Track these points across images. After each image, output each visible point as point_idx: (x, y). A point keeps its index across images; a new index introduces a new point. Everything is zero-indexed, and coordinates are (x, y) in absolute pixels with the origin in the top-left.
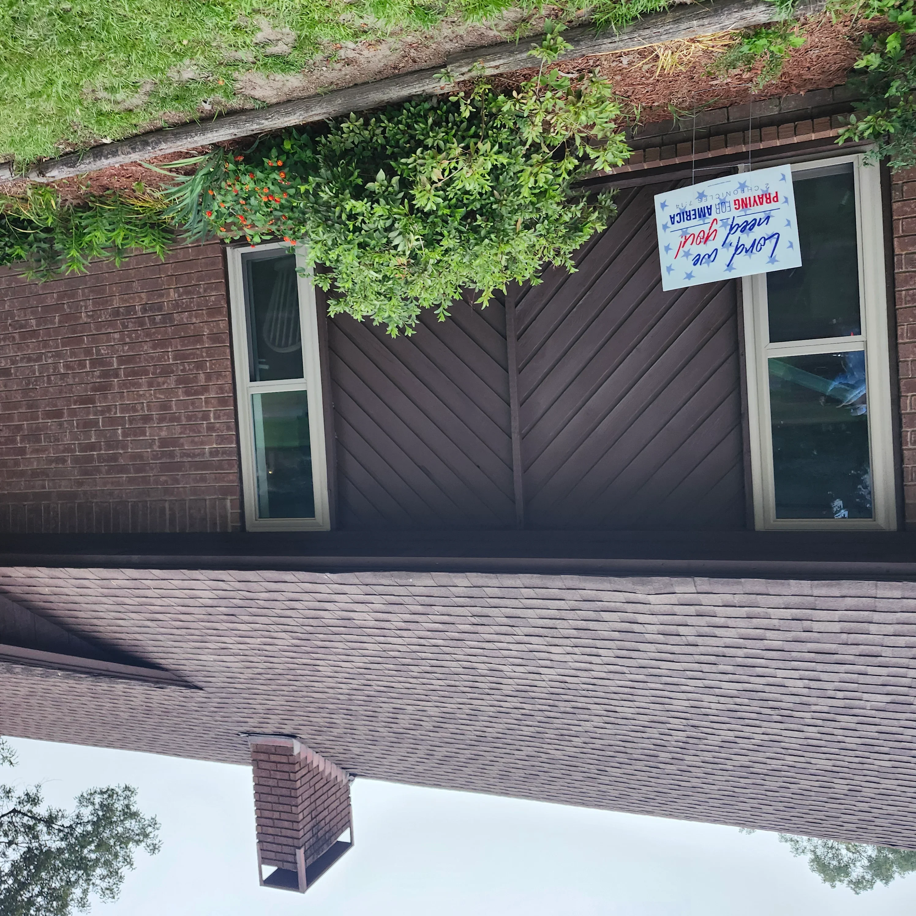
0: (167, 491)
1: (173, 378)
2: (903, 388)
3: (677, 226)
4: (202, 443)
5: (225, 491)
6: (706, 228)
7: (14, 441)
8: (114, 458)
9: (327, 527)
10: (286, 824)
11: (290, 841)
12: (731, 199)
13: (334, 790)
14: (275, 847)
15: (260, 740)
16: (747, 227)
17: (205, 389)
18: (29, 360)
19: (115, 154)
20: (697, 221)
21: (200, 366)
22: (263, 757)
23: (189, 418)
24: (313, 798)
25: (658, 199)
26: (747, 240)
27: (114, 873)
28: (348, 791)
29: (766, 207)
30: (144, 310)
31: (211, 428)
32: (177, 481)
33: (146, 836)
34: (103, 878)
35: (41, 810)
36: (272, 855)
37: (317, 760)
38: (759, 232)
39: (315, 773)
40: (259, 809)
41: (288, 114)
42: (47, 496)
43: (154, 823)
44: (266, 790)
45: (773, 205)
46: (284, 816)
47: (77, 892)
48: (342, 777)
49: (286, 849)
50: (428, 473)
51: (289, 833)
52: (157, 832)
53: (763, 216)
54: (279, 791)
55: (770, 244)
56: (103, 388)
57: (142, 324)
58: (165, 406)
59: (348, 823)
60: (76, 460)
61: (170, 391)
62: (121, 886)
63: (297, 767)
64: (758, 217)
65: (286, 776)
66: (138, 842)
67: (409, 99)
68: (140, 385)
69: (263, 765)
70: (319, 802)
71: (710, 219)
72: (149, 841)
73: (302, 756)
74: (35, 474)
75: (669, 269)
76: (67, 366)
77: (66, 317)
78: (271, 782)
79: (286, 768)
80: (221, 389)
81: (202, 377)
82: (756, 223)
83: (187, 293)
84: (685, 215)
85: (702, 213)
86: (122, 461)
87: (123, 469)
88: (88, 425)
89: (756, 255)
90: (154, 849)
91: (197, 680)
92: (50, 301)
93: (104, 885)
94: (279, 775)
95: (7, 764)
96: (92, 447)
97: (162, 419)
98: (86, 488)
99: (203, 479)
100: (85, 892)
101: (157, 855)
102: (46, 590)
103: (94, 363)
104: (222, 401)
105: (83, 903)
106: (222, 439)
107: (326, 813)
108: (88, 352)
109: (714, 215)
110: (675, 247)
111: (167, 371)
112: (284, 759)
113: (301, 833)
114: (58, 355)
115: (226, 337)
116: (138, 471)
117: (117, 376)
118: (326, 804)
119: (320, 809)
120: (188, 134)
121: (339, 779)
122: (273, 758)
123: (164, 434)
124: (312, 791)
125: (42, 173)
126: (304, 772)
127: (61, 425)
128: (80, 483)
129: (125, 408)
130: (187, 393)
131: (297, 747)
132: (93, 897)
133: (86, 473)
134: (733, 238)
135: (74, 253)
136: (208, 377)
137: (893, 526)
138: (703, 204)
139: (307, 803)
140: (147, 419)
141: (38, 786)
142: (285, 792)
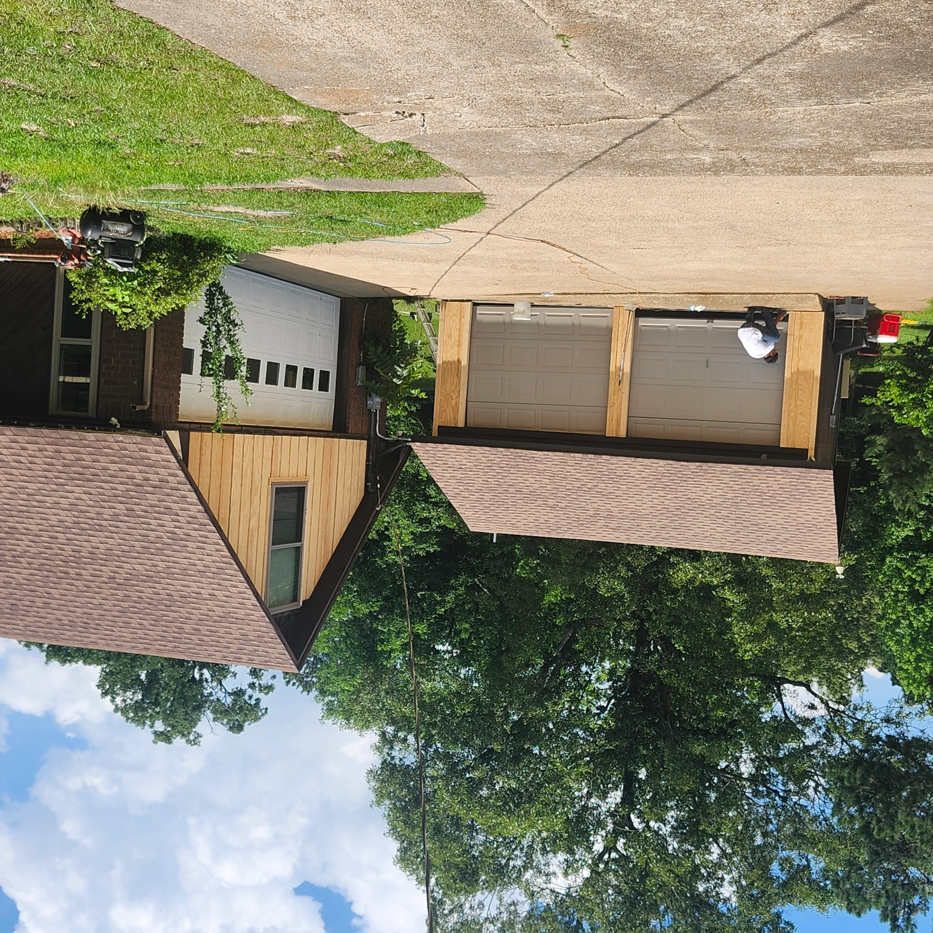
137: (94, 416)
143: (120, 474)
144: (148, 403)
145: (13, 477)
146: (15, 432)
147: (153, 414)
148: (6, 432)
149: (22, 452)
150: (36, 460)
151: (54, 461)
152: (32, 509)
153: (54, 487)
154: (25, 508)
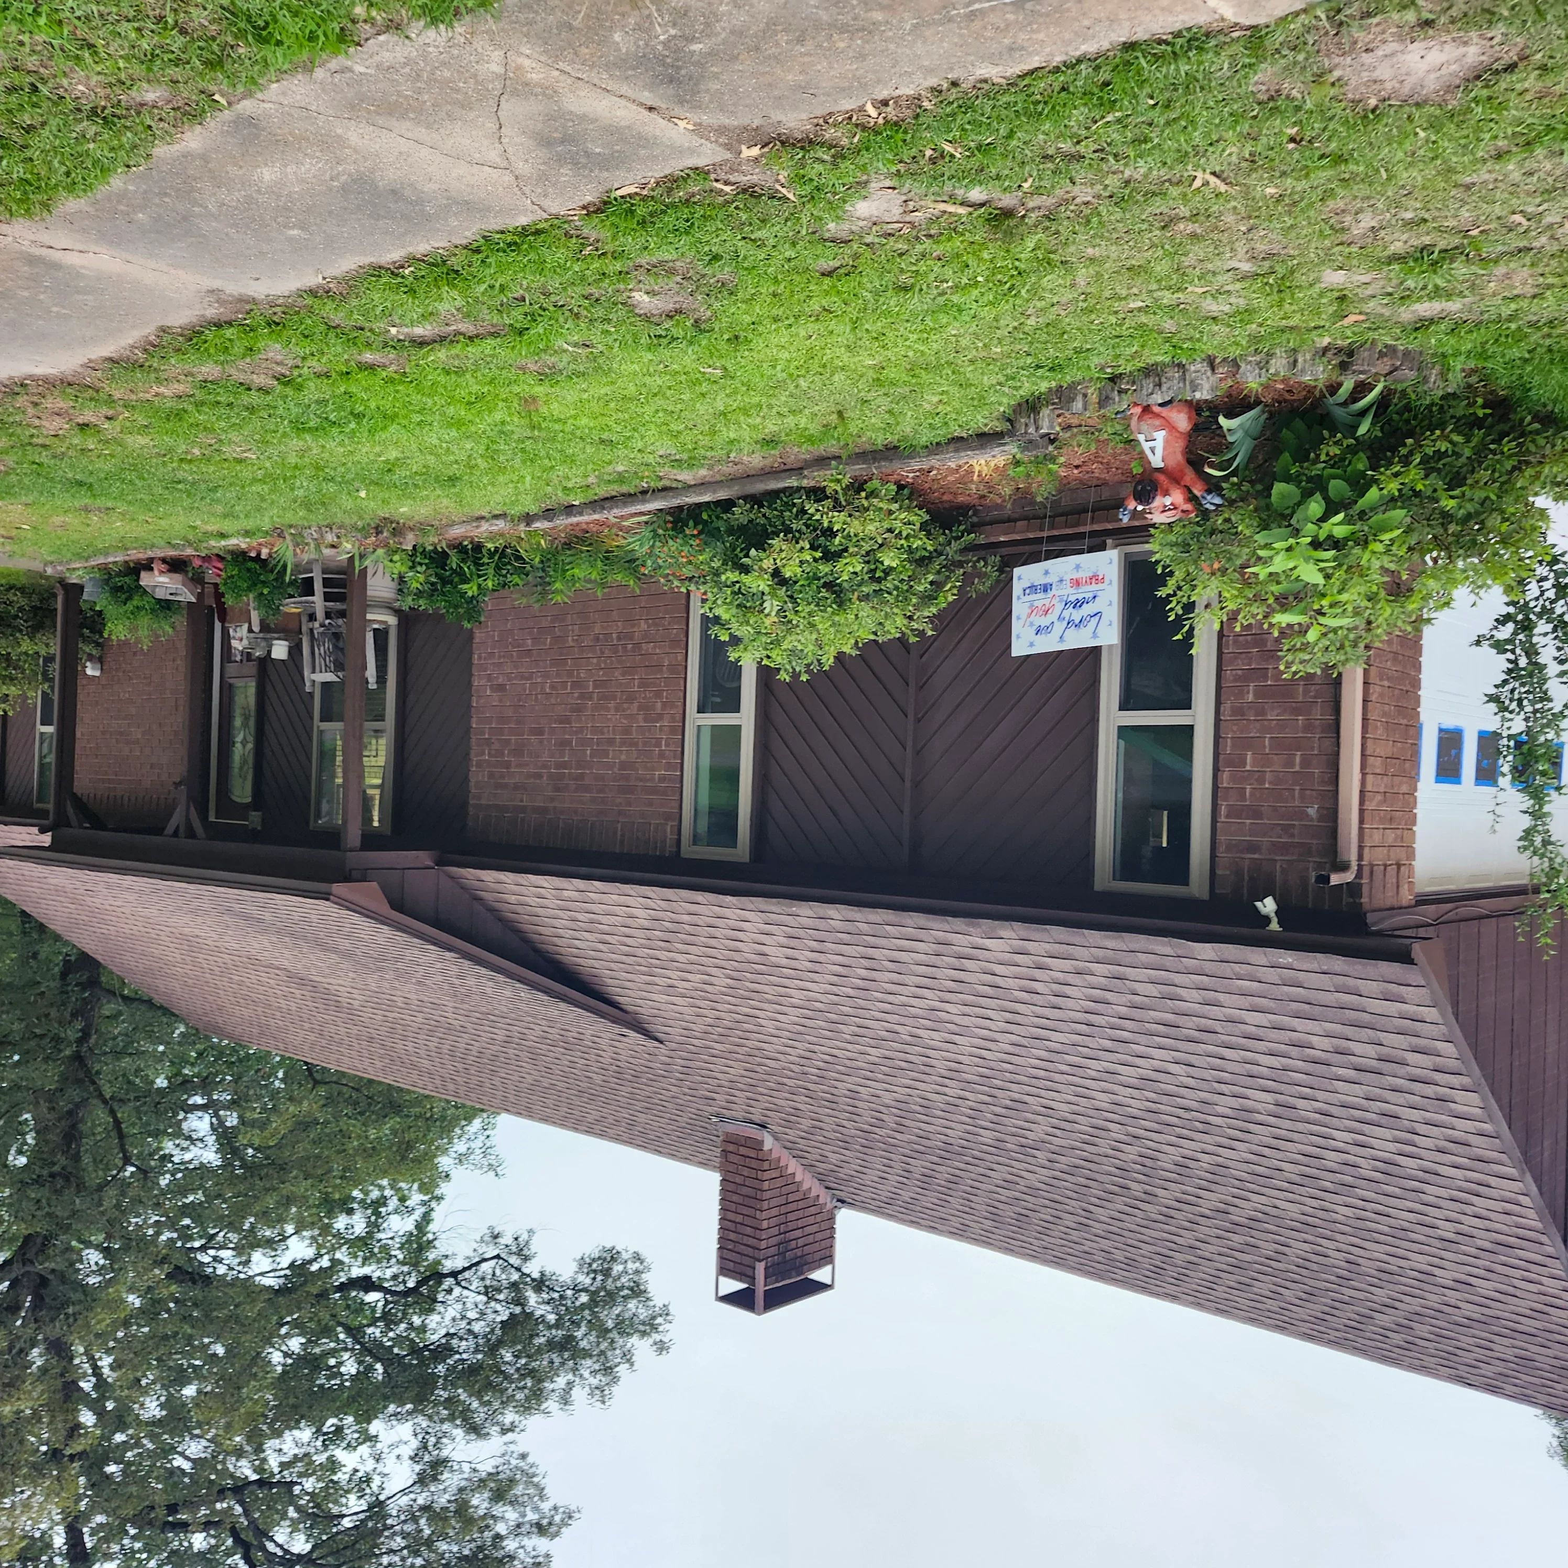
0: (620, 813)
1: (636, 705)
2: (1221, 764)
3: (1027, 598)
4: (654, 769)
5: (667, 817)
6: (1047, 602)
7: (503, 754)
8: (581, 777)
9: (746, 859)
10: (749, 1231)
11: (749, 1251)
12: (1067, 578)
13: (813, 1210)
14: (737, 1257)
15: (731, 1128)
16: (1078, 604)
17: (660, 717)
18: (523, 678)
19: (581, 514)
20: (1042, 595)
21: (658, 694)
22: (731, 1147)
23: (645, 744)
24: (783, 1209)
25: (1017, 571)
26: (1077, 615)
27: (608, 1370)
28: (832, 1219)
29: (1094, 587)
30: (619, 639)
31: (662, 755)
32: (629, 804)
33: (654, 1328)
34: (594, 1373)
35: (533, 1269)
36: (731, 1265)
37: (793, 1166)
38: (1087, 609)
39: (790, 1181)
40: (723, 1209)
41: (701, 494)
42: (523, 809)
43: (665, 1312)
44: (731, 1187)
45: (1100, 586)
46: (748, 1221)
47: (561, 1381)
48: (825, 1198)
49: (747, 1261)
50: (835, 813)
51: (751, 1241)
52: (667, 1326)
53: (1091, 595)
54: (745, 1190)
55: (1094, 621)
56: (578, 709)
57: (616, 652)
58: (627, 730)
59: (828, 1258)
60: (551, 776)
61: (632, 717)
62: (615, 1389)
63: (766, 1166)
64: (1087, 596)
65: (753, 1174)
66: (644, 1334)
67: (784, 490)
68: (608, 709)
69: (732, 1158)
70: (791, 1217)
71: (1050, 594)
72: (656, 1337)
73: (774, 1155)
74: (516, 787)
75: (1018, 637)
76: (552, 687)
77: (556, 639)
78: (739, 1179)
79: (754, 1164)
80: (673, 719)
81: (659, 705)
82: (1085, 601)
83: (655, 625)
84: (1033, 588)
85: (1046, 588)
86: (587, 782)
87: (587, 789)
88: (564, 743)
89: (1083, 630)
90: (661, 1347)
91: (656, 1028)
92: (544, 623)
93: (594, 1381)
94: (746, 1172)
95: (492, 1173)
96: (564, 765)
97: (623, 743)
98: (556, 804)
99: (650, 803)
100: (570, 1384)
101: (664, 1356)
102: (513, 899)
103: (575, 685)
104: (673, 730)
105: (565, 1400)
106: (669, 766)
107: (798, 1233)
108: (570, 673)
109: (1054, 592)
110: (1024, 617)
111: (631, 698)
112: (752, 1154)
113: (763, 1244)
114: (546, 675)
115: (681, 668)
116: (599, 791)
117: (591, 699)
118: (800, 1223)
119: (791, 1226)
120: (633, 503)
121: (821, 1201)
122: (743, 1150)
123: (623, 757)
124: (782, 1200)
125: (528, 525)
126: (774, 1174)
127: (541, 742)
128: (552, 799)
129: (595, 730)
130: (645, 721)
131: (769, 1143)
132: (579, 1394)
133: (557, 789)
134: (1066, 614)
135: (558, 585)
136: (664, 705)
137: (1205, 895)
138: (1047, 580)
139: (774, 1212)
140: (611, 742)
141: (531, 1232)
142: (751, 1192)
143: (1274, 1034)
144: (1354, 866)
145: (1018, 1018)
146: (1023, 934)
147: (1365, 890)
148: (1002, 933)
149: (1038, 974)
150: (1067, 990)
151: (1109, 996)
152: (1057, 1077)
153: (1108, 1044)
154: (1042, 1073)
